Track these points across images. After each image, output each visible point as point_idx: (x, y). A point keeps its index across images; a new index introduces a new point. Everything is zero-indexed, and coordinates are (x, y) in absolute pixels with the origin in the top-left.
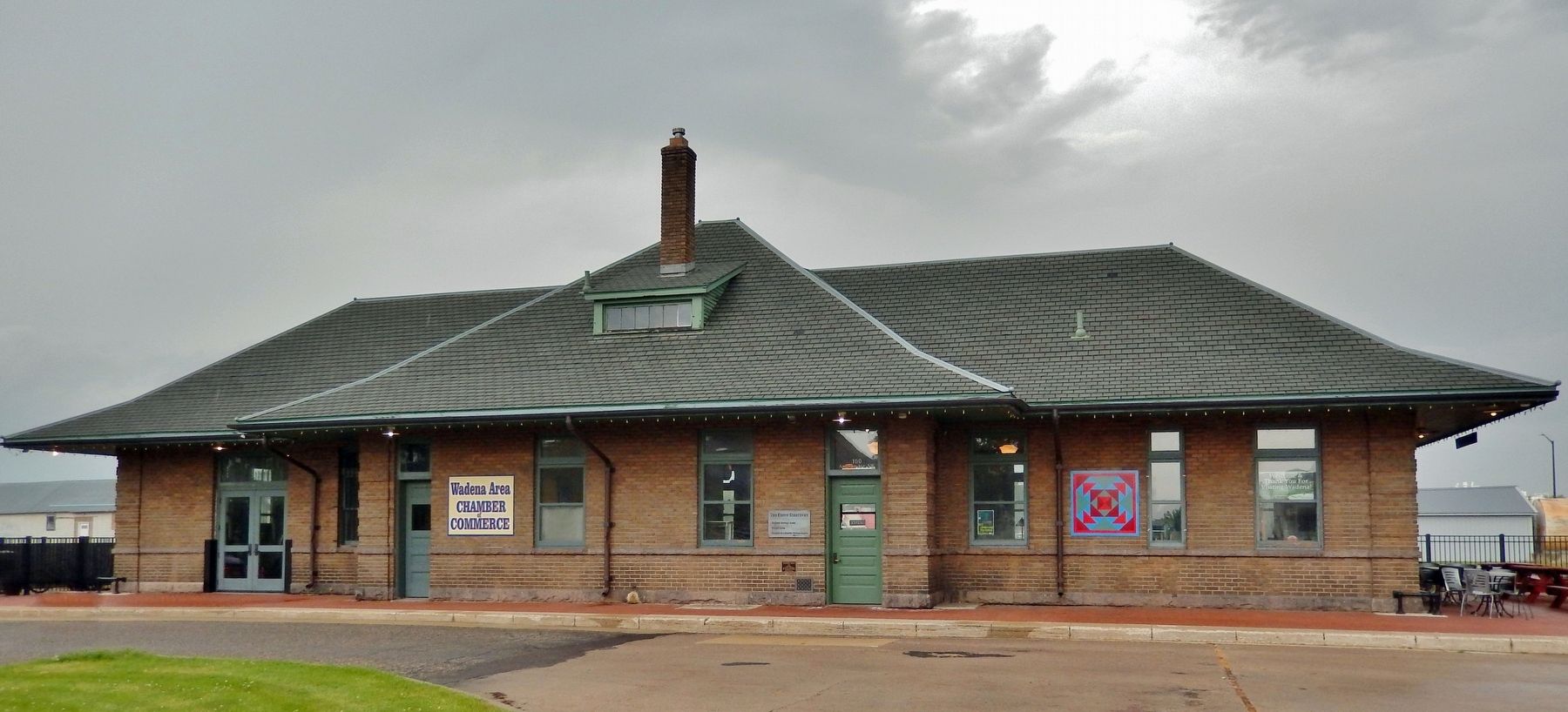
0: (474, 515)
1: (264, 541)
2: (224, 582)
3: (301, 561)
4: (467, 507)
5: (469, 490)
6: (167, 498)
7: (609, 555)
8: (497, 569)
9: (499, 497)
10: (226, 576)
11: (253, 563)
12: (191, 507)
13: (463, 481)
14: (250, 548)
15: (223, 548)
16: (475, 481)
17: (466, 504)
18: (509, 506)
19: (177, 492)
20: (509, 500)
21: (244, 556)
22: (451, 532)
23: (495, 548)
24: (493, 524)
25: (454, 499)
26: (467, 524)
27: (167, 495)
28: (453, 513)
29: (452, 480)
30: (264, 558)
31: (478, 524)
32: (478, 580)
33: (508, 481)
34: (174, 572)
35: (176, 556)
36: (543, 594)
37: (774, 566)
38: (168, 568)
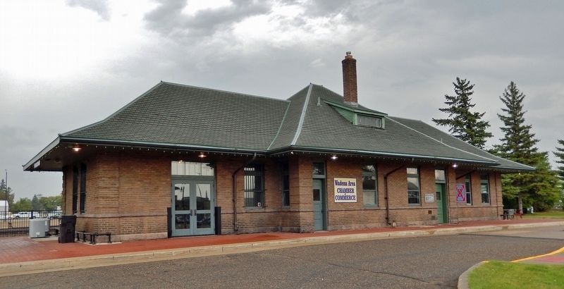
0: (343, 194)
1: (199, 208)
2: (176, 232)
3: (226, 217)
4: (341, 191)
5: (341, 184)
6: (139, 183)
7: (387, 209)
8: (352, 216)
9: (352, 187)
10: (176, 229)
11: (193, 220)
12: (157, 188)
13: (339, 180)
14: (191, 211)
15: (174, 212)
16: (344, 180)
17: (340, 189)
18: (355, 191)
19: (146, 179)
20: (355, 188)
21: (188, 216)
22: (336, 201)
23: (351, 208)
24: (350, 198)
25: (336, 187)
26: (341, 198)
27: (139, 181)
28: (336, 194)
29: (335, 179)
30: (200, 217)
31: (345, 198)
32: (346, 221)
33: (354, 180)
34: (146, 228)
35: (147, 217)
36: (369, 225)
37: (427, 211)
38: (142, 225)
